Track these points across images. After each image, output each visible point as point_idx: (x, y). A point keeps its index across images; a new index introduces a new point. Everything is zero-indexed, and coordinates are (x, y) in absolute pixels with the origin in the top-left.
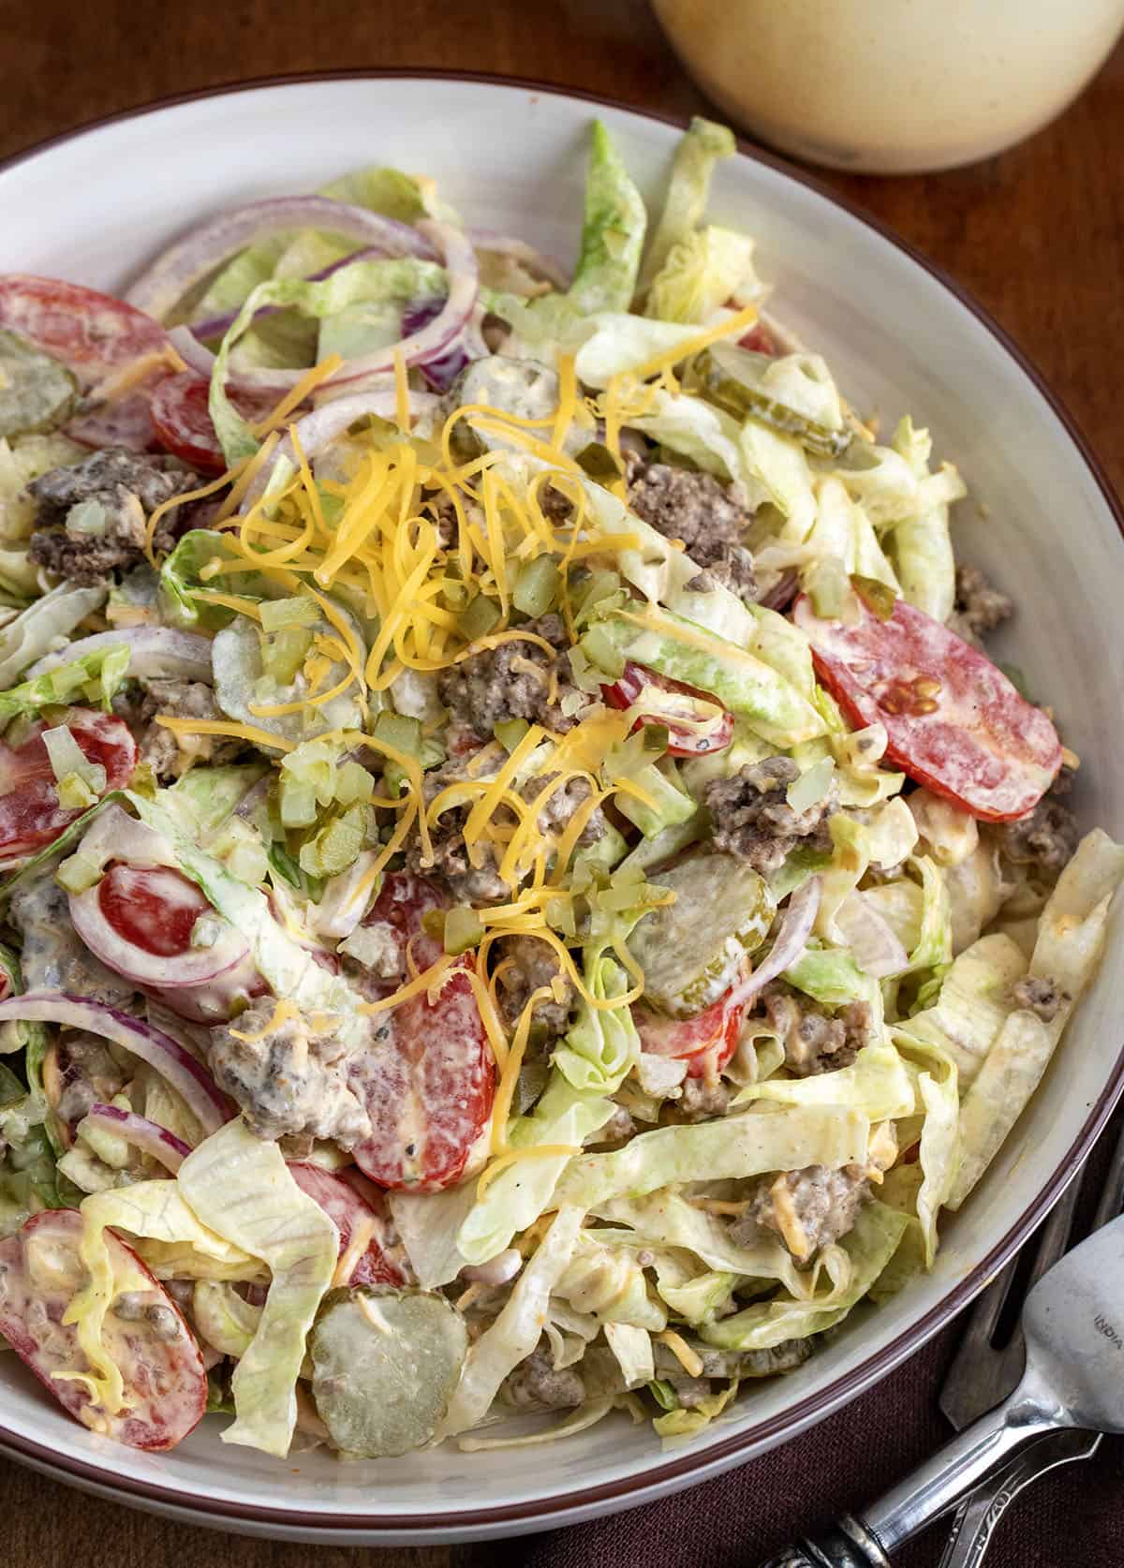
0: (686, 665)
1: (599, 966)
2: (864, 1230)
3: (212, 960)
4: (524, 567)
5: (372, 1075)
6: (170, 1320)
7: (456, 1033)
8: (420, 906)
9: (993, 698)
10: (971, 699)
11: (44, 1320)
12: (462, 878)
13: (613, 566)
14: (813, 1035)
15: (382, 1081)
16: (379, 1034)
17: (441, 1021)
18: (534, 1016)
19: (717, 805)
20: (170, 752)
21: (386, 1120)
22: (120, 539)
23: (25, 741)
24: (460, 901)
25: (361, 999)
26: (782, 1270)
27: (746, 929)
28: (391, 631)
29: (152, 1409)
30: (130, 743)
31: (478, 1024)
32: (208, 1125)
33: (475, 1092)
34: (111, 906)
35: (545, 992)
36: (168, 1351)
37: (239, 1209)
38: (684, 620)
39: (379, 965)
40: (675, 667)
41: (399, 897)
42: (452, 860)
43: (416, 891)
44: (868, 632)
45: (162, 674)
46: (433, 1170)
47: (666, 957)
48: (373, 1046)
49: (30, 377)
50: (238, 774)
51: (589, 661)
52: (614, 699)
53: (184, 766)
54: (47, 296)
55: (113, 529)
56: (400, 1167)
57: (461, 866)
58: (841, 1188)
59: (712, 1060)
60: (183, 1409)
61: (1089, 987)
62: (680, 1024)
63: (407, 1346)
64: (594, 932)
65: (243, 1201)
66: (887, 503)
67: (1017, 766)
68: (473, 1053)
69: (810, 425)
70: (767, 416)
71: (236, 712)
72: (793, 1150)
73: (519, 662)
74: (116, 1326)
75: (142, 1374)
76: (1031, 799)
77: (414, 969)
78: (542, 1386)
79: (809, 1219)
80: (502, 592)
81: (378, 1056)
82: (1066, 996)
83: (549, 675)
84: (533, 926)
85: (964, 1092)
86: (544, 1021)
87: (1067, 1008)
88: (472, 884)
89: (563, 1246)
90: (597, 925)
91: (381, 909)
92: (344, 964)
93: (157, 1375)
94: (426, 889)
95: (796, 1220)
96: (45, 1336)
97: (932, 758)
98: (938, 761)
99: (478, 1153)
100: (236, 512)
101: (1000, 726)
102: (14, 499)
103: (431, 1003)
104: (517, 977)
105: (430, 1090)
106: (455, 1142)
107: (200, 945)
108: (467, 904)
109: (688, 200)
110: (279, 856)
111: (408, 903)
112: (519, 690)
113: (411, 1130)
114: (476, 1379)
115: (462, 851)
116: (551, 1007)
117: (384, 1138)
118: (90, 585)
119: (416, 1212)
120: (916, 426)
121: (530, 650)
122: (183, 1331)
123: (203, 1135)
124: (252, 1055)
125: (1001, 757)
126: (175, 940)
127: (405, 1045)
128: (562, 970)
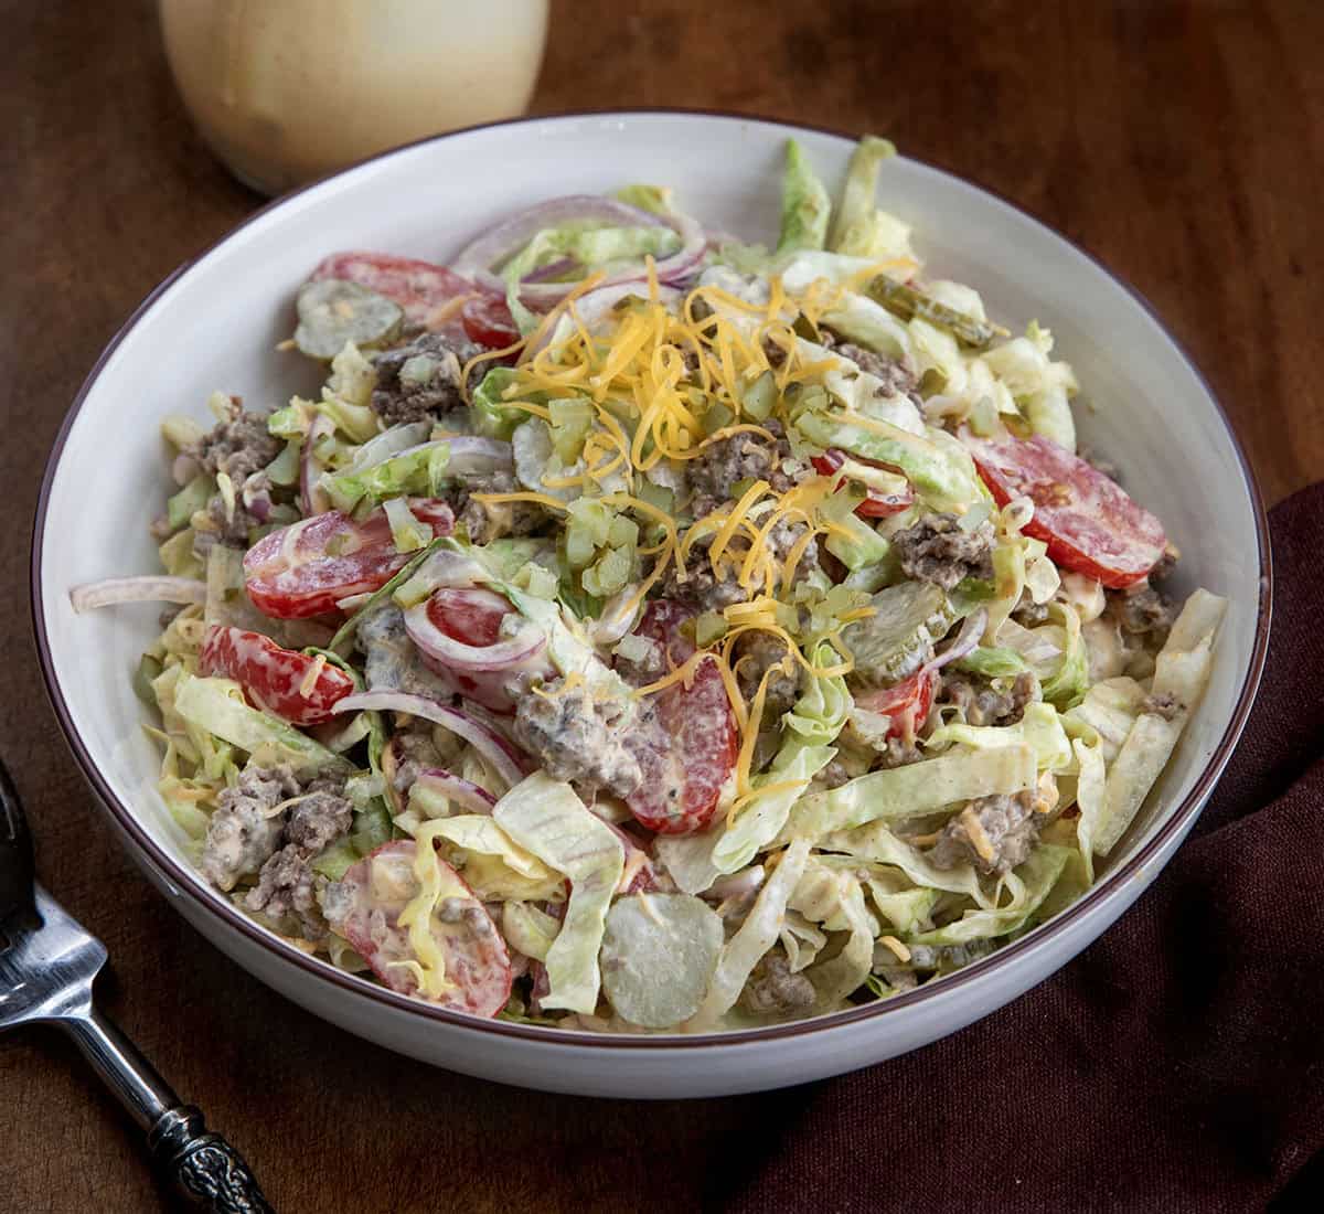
0: (878, 447)
1: (818, 652)
2: (1034, 863)
3: (516, 646)
4: (749, 385)
5: (641, 745)
6: (483, 920)
7: (707, 707)
8: (675, 622)
9: (1111, 498)
10: (1094, 499)
11: (384, 927)
12: (710, 591)
13: (820, 381)
14: (988, 706)
15: (649, 749)
16: (646, 717)
17: (696, 700)
18: (768, 692)
19: (903, 541)
20: (480, 522)
21: (654, 775)
22: (442, 381)
23: (369, 519)
24: (708, 609)
25: (630, 689)
26: (970, 885)
27: (933, 620)
28: (651, 418)
29: (467, 995)
30: (451, 516)
31: (725, 698)
32: (511, 783)
33: (723, 747)
34: (436, 614)
35: (778, 666)
36: (481, 947)
37: (543, 829)
38: (874, 419)
39: (645, 662)
40: (869, 449)
41: (660, 617)
42: (701, 577)
43: (673, 611)
44: (1014, 448)
45: (473, 471)
46: (691, 806)
47: (870, 646)
48: (641, 726)
49: (369, 311)
50: (534, 541)
51: (802, 435)
52: (823, 468)
53: (492, 534)
54: (382, 265)
55: (437, 373)
56: (665, 807)
57: (709, 580)
58: (1016, 813)
59: (910, 716)
60: (491, 994)
61: (1199, 701)
62: (884, 692)
63: (675, 936)
64: (814, 628)
65: (545, 823)
66: (1021, 382)
67: (1133, 544)
68: (721, 719)
69: (962, 317)
70: (928, 312)
71: (533, 485)
72: (978, 781)
73: (748, 446)
74: (441, 929)
75: (460, 968)
76: (1146, 565)
77: (672, 666)
78: (782, 985)
79: (993, 832)
80: (734, 400)
81: (644, 732)
82: (1182, 707)
83: (772, 454)
84: (766, 621)
85: (1109, 764)
86: (776, 696)
87: (1184, 715)
88: (718, 594)
89: (795, 865)
90: (816, 624)
91: (644, 625)
92: (616, 663)
93: (472, 968)
94: (681, 610)
95: (983, 831)
96: (383, 939)
97: (1068, 532)
98: (1075, 536)
99: (728, 792)
100: (530, 361)
101: (1118, 518)
102: (359, 373)
103: (687, 688)
104: (754, 667)
105: (687, 751)
106: (709, 784)
107: (506, 634)
108: (714, 610)
109: (861, 197)
110: (565, 593)
111: (667, 621)
112: (749, 464)
113: (673, 779)
114: (728, 972)
115: (709, 571)
116: (783, 683)
117: (651, 788)
118: (418, 420)
119: (678, 850)
120: (1042, 327)
121: (758, 439)
122: (493, 929)
123: (507, 789)
124: (550, 708)
125: (1121, 538)
126: (489, 636)
127: (667, 722)
128: (790, 651)
